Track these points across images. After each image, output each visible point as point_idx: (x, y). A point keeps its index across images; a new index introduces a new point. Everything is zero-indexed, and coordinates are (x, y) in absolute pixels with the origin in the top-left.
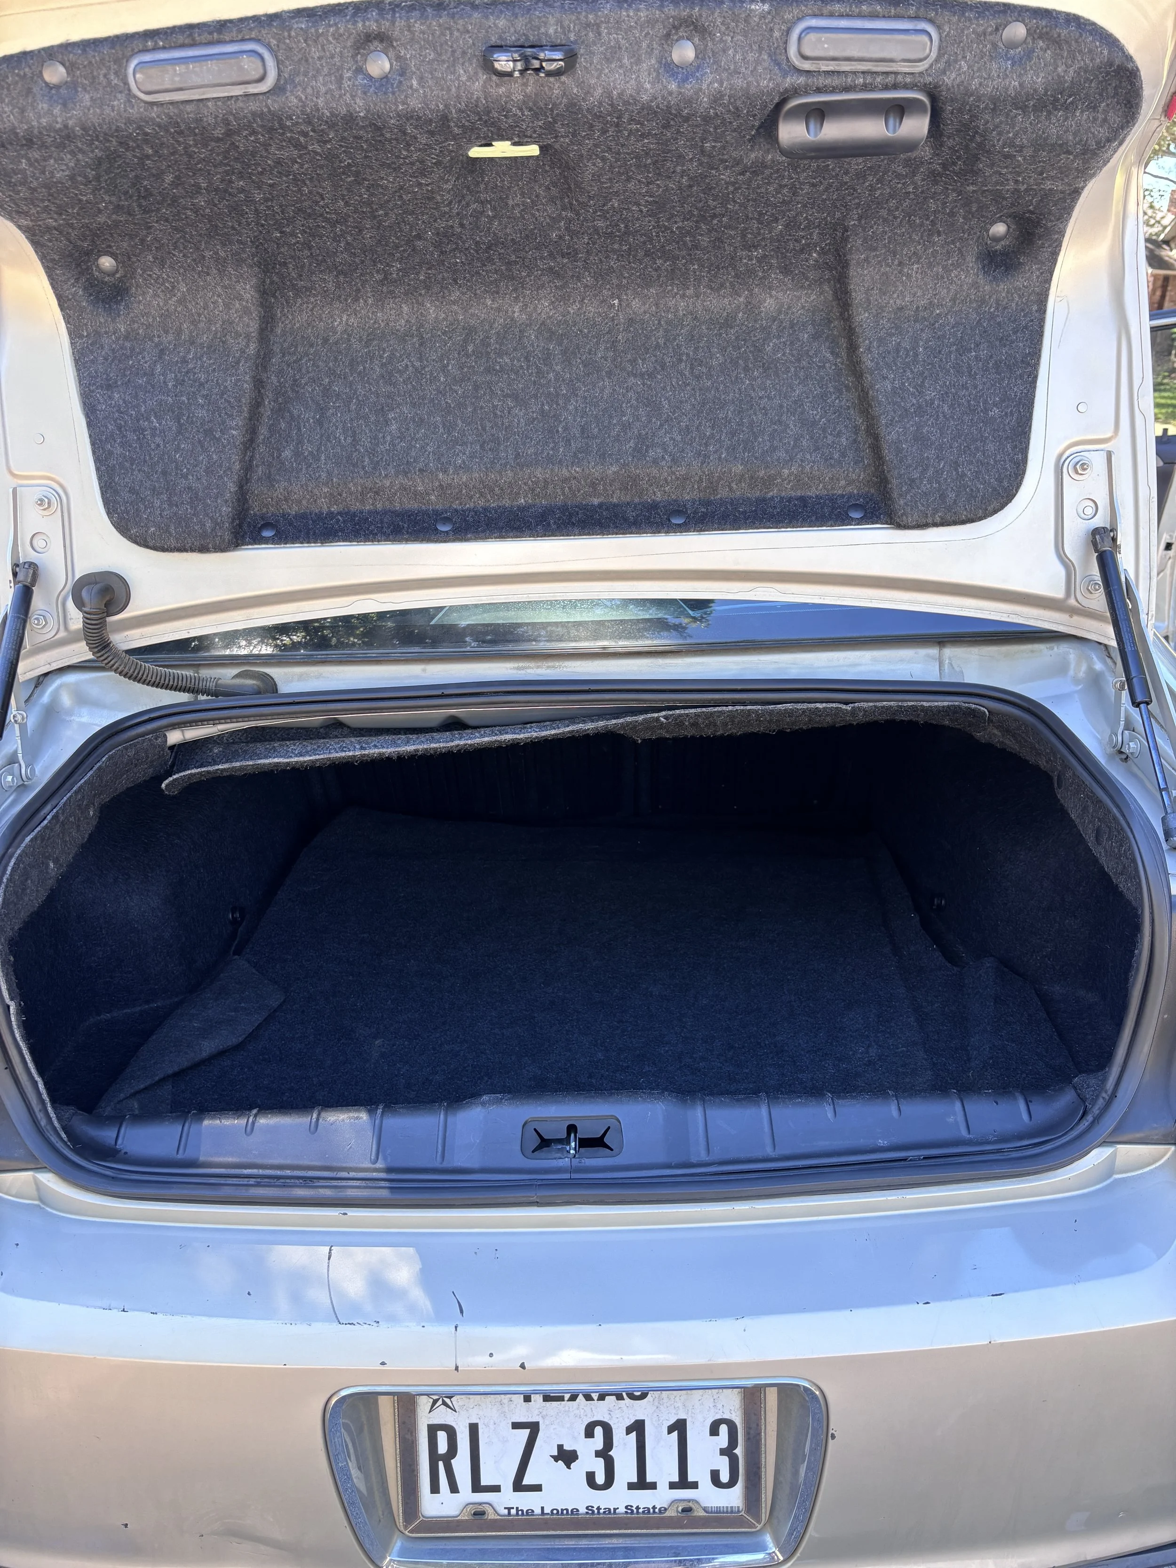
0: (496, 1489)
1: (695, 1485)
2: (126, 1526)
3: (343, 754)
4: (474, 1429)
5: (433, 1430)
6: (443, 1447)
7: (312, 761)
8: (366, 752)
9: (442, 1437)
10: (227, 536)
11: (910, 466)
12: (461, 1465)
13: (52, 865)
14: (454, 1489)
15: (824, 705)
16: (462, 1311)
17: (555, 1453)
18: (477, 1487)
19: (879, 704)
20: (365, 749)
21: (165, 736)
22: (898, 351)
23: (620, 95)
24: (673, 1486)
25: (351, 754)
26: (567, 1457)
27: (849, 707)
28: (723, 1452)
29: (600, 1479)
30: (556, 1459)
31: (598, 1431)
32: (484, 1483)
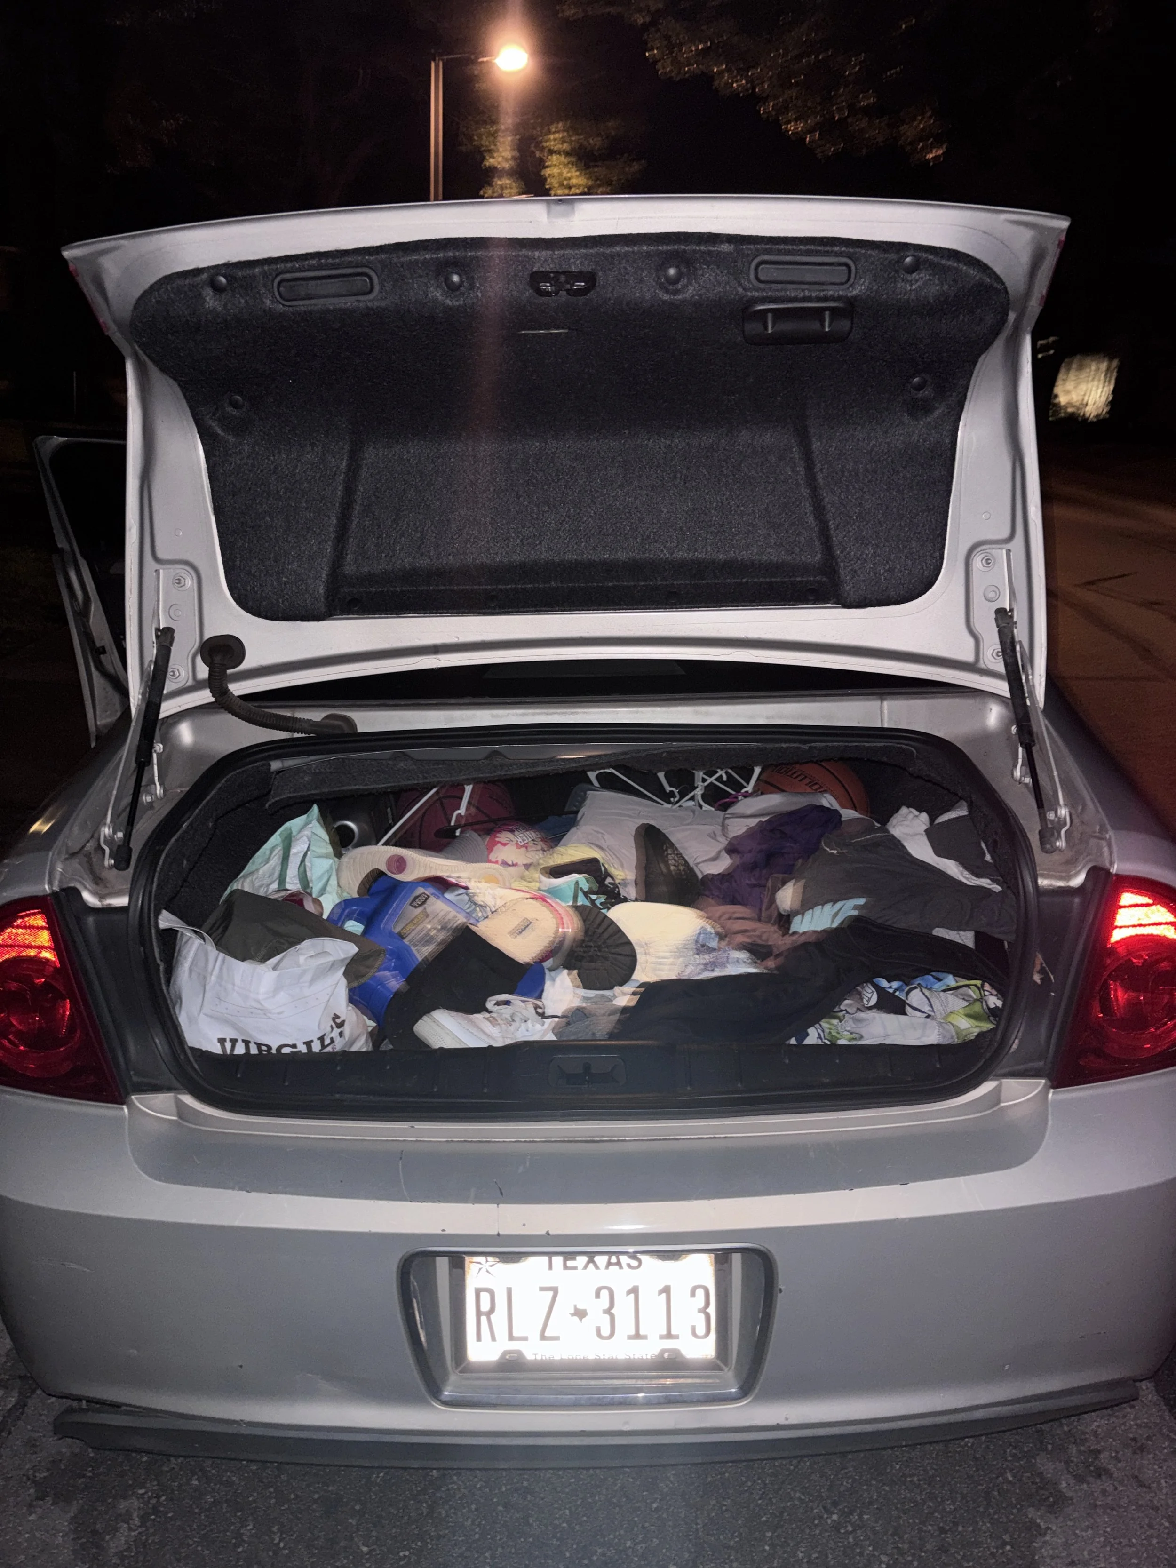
0: (525, 1339)
1: (676, 1337)
2: (241, 1366)
3: (410, 782)
4: (509, 1292)
5: (478, 1292)
6: (485, 1306)
7: (385, 788)
8: (428, 781)
9: (485, 1298)
10: (323, 609)
11: (852, 560)
12: (499, 1318)
13: (185, 862)
14: (493, 1338)
15: (787, 745)
16: (502, 1193)
17: (572, 1311)
18: (511, 1338)
19: (830, 744)
20: (426, 778)
21: (270, 765)
22: (843, 472)
23: (628, 304)
24: (662, 1337)
25: (416, 782)
26: (580, 1314)
27: (806, 747)
28: (700, 1311)
29: (606, 1332)
30: (573, 1315)
31: (605, 1294)
32: (515, 1334)
